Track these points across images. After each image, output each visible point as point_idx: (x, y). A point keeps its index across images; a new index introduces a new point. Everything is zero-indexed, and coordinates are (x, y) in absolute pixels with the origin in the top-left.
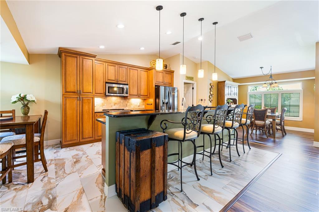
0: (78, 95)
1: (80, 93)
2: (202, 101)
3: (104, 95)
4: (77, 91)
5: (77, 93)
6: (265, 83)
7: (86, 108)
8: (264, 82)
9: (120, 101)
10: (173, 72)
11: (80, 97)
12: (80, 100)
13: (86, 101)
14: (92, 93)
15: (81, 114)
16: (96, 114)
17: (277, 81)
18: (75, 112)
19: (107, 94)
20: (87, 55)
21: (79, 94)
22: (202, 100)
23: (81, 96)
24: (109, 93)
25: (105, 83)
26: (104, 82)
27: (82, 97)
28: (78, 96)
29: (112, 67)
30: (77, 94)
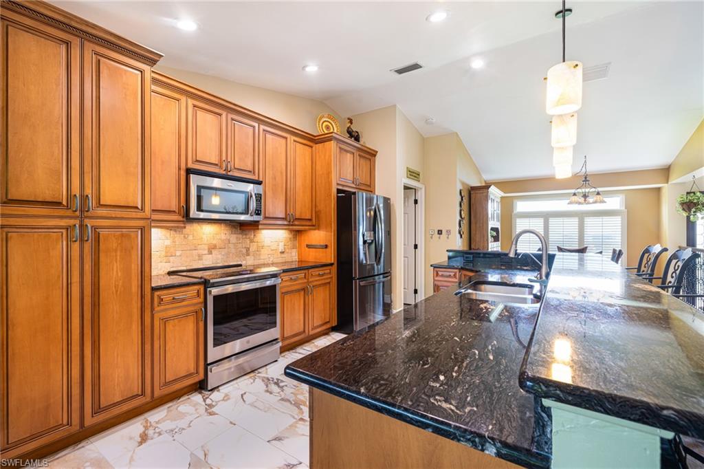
0: (76, 218)
1: (84, 209)
2: (441, 234)
3: (180, 218)
4: (70, 197)
5: (68, 207)
6: (575, 194)
7: (114, 272)
8: (573, 191)
9: (228, 236)
10: (375, 156)
11: (83, 227)
12: (82, 241)
13: (114, 244)
14: (143, 209)
15: (88, 300)
16: (157, 293)
17: (600, 189)
18: (58, 296)
19: (193, 212)
20: (123, 44)
21: (78, 213)
22: (440, 232)
23: (89, 223)
24: (199, 209)
25: (183, 173)
26: (179, 169)
27: (95, 228)
28: (77, 222)
29: (210, 117)
30: (69, 213)
